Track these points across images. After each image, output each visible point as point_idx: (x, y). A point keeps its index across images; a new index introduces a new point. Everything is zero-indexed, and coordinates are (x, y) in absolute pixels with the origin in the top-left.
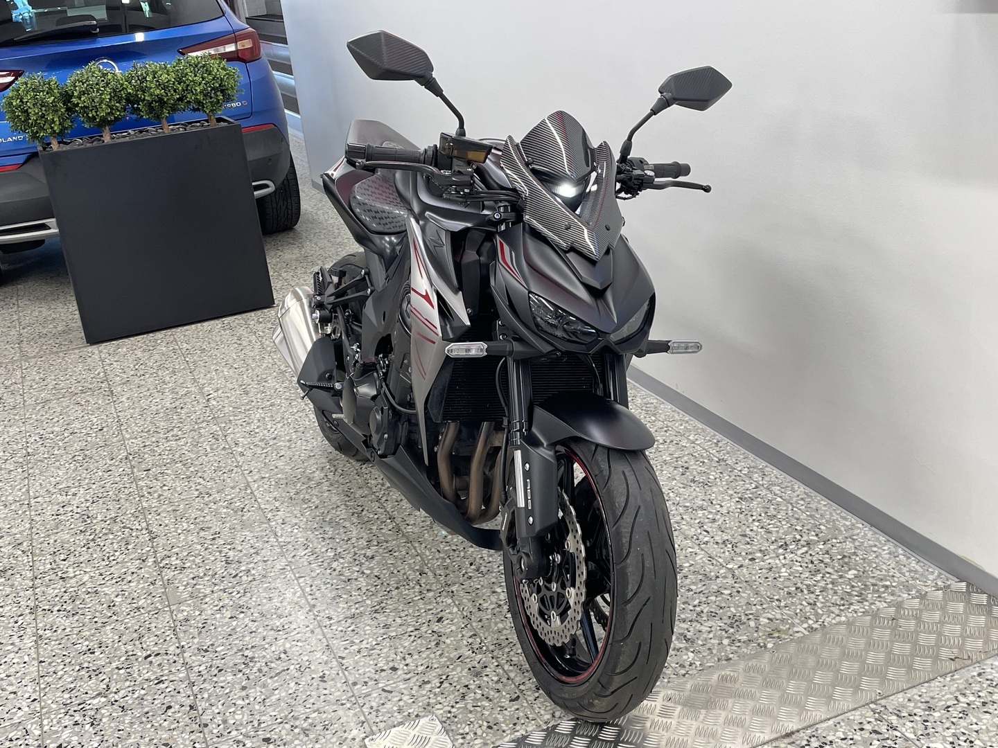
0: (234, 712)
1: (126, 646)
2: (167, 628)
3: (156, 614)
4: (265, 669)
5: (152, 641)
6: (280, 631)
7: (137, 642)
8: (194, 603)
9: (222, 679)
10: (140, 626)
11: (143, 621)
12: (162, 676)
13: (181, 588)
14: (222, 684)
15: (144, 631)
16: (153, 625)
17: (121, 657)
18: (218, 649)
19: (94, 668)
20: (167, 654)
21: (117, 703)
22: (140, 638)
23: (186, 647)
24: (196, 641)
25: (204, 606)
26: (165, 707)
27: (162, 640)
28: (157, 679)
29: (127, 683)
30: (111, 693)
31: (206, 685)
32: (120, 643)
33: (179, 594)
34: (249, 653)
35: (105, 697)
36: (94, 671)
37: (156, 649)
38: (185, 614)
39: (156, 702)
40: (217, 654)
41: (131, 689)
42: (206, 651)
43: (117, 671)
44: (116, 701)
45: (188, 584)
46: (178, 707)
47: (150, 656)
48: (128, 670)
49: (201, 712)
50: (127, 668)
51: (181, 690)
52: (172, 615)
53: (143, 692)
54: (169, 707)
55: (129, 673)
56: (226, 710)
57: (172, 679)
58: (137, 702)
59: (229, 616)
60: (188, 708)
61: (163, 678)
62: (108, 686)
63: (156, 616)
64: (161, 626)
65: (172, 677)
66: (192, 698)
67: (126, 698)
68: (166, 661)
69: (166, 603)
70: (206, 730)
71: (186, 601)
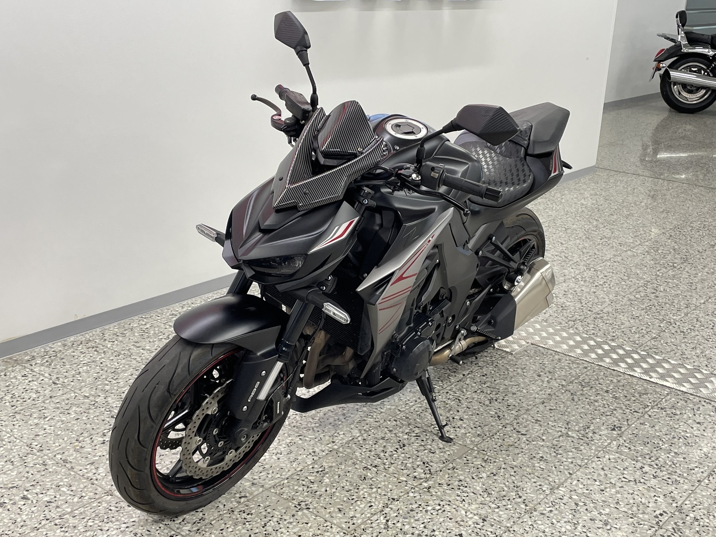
0: (533, 390)
1: (523, 447)
2: (493, 440)
3: (484, 451)
4: (494, 393)
5: (510, 439)
6: (459, 400)
7: (516, 444)
8: (460, 440)
9: (514, 403)
10: (501, 451)
11: (495, 453)
12: (533, 422)
13: (448, 453)
14: (519, 401)
15: (504, 447)
16: (495, 446)
17: (534, 444)
18: (494, 413)
19: (552, 449)
20: (514, 429)
21: (567, 427)
22: (511, 446)
23: (502, 425)
24: (493, 424)
25: (459, 435)
26: (552, 411)
27: (505, 436)
28: (536, 423)
29: (550, 431)
30: (563, 433)
31: (524, 405)
32: (523, 451)
33: (456, 451)
34: (487, 402)
35: (567, 433)
36: (554, 448)
37: (514, 435)
38: (473, 439)
39: (552, 415)
40: (498, 412)
41: (553, 428)
42: (499, 417)
43: (545, 440)
44: (566, 428)
45: (442, 452)
46: (547, 407)
47: (522, 434)
48: (541, 436)
49: (543, 400)
50: (539, 437)
51: (536, 411)
52: (480, 443)
53: (550, 423)
54: (551, 409)
55: (542, 435)
56: (535, 393)
57: (532, 418)
58: (559, 421)
59: (462, 421)
60: (545, 404)
61: (534, 421)
62: (559, 437)
63: (486, 450)
64: (493, 443)
65: (530, 418)
66: (537, 406)
67: (560, 426)
68: (521, 426)
69: (469, 452)
70: (552, 393)
71: (461, 444)
